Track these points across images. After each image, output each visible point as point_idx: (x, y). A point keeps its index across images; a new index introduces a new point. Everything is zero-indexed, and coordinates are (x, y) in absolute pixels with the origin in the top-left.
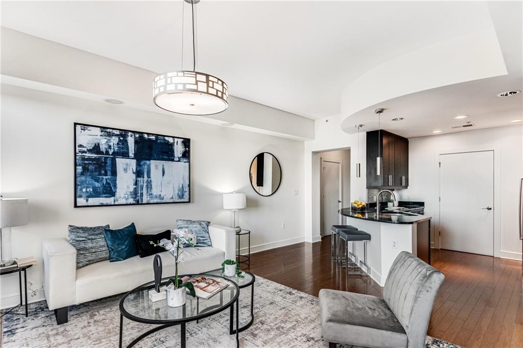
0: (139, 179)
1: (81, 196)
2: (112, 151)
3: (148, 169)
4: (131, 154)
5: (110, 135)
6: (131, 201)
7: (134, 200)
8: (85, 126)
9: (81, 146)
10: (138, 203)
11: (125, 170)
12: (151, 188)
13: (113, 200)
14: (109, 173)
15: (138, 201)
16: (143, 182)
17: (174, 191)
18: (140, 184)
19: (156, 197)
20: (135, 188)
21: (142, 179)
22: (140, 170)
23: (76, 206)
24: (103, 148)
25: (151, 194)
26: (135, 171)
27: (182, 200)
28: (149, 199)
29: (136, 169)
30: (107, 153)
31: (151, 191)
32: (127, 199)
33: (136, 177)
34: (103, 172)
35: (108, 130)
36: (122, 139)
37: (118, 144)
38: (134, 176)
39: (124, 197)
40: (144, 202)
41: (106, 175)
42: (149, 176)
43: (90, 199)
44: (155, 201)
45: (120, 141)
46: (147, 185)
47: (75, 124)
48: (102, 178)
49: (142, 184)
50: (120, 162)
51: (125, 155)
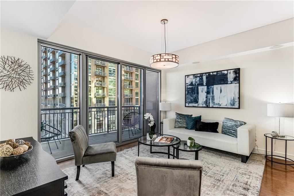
0: (208, 95)
1: (187, 103)
2: (197, 83)
3: (212, 90)
4: (205, 84)
5: (196, 77)
6: (204, 105)
7: (206, 105)
8: (188, 76)
9: (187, 84)
10: (208, 107)
11: (202, 91)
12: (214, 99)
13: (197, 105)
14: (196, 93)
15: (208, 106)
16: (210, 97)
17: (228, 101)
18: (208, 98)
19: (217, 104)
20: (206, 100)
21: (209, 95)
22: (209, 91)
23: (185, 106)
24: (194, 83)
25: (214, 103)
26: (206, 91)
27: (233, 107)
28: (213, 105)
29: (207, 90)
30: (195, 85)
31: (214, 101)
32: (203, 105)
33: (207, 94)
34: (194, 93)
35: (196, 75)
36: (201, 77)
37: (199, 80)
38: (206, 94)
39: (202, 104)
40: (211, 106)
41: (195, 94)
42: (213, 94)
43: (190, 104)
44: (216, 106)
45: (200, 78)
46: (212, 98)
47: (185, 76)
48: (194, 96)
49: (209, 97)
50: (200, 88)
51: (202, 85)
